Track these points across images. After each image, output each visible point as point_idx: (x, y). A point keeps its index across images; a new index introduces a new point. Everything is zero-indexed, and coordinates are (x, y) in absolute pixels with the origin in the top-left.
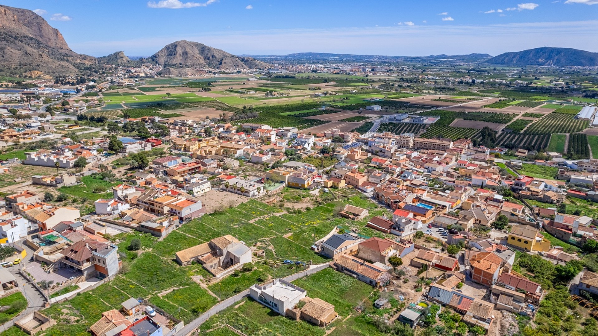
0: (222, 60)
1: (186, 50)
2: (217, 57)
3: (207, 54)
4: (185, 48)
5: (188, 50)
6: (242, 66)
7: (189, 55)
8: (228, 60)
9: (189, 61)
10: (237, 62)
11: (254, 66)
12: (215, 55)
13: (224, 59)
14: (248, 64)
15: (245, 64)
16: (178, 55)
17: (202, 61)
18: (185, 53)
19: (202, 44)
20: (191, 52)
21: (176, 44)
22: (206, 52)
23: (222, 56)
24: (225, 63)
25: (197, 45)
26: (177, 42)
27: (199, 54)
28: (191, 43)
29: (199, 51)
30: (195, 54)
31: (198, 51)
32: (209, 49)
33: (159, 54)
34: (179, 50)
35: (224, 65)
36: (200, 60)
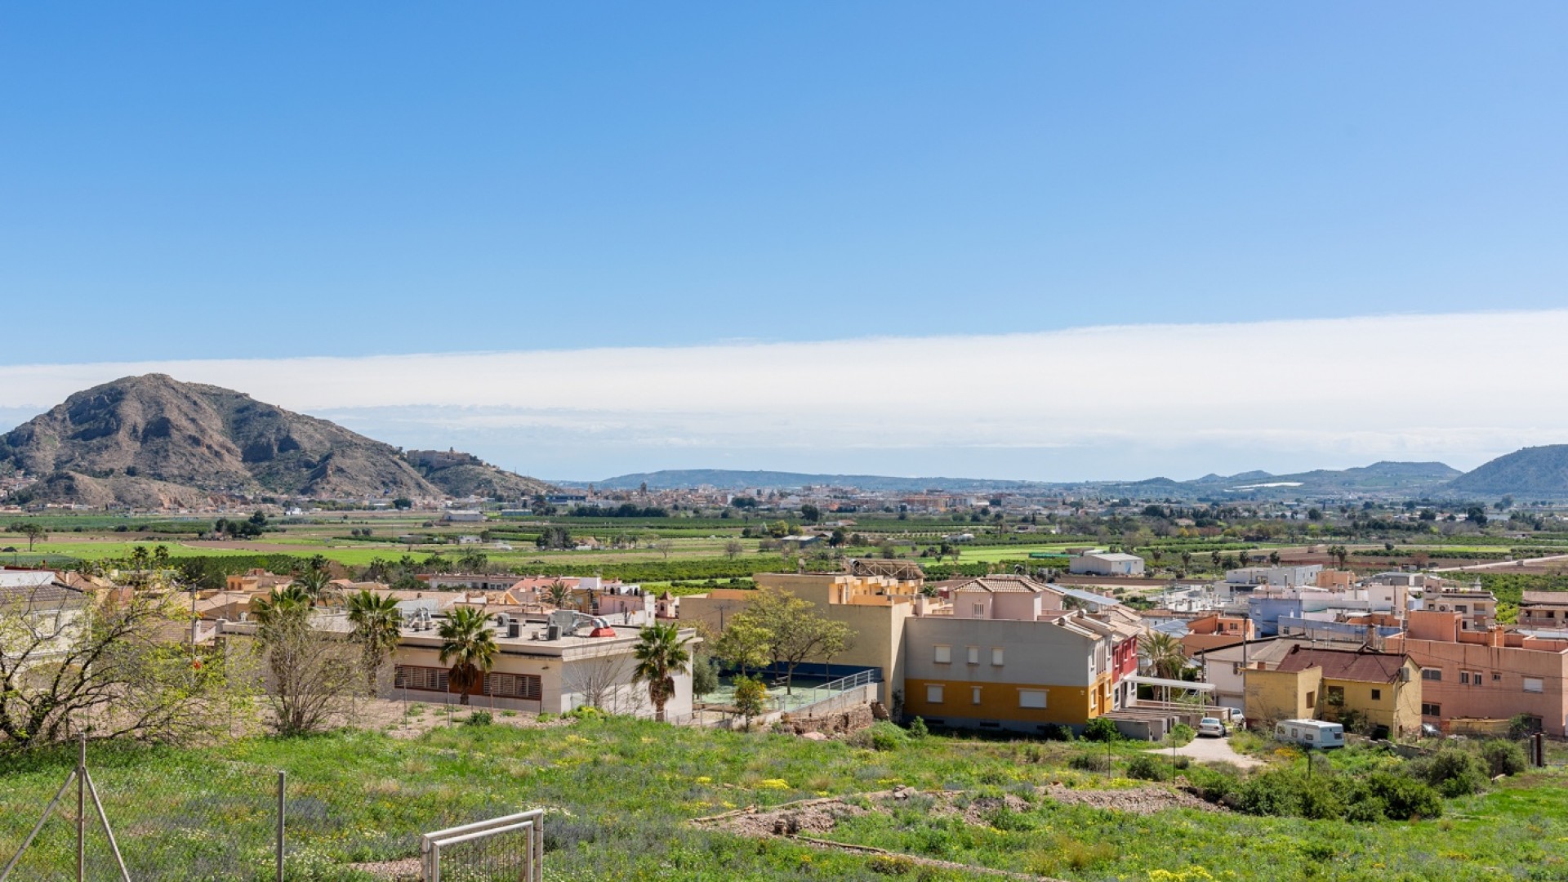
0: (328, 457)
1: (167, 415)
2: (306, 444)
3: (261, 435)
4: (158, 404)
5: (173, 415)
6: (419, 486)
7: (176, 435)
8: (355, 462)
9: (173, 458)
10: (393, 468)
11: (471, 486)
12: (295, 436)
13: (338, 452)
14: (444, 480)
15: (433, 481)
16: (122, 435)
17: (234, 464)
18: (159, 429)
19: (238, 396)
20: (185, 423)
21: (119, 388)
22: (256, 427)
23: (328, 445)
24: (340, 470)
25: (217, 396)
26: (128, 379)
27: (223, 433)
28: (190, 387)
29: (225, 422)
30: (203, 431)
31: (217, 423)
32: (271, 413)
33: (37, 429)
34: (133, 413)
35: (334, 479)
36: (227, 456)
